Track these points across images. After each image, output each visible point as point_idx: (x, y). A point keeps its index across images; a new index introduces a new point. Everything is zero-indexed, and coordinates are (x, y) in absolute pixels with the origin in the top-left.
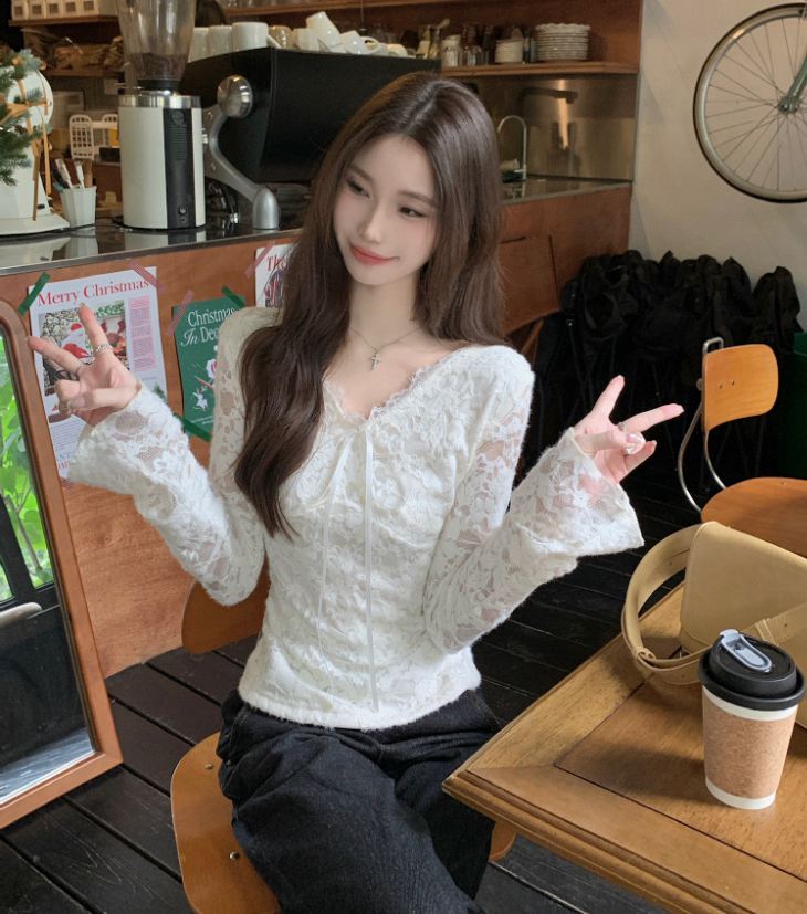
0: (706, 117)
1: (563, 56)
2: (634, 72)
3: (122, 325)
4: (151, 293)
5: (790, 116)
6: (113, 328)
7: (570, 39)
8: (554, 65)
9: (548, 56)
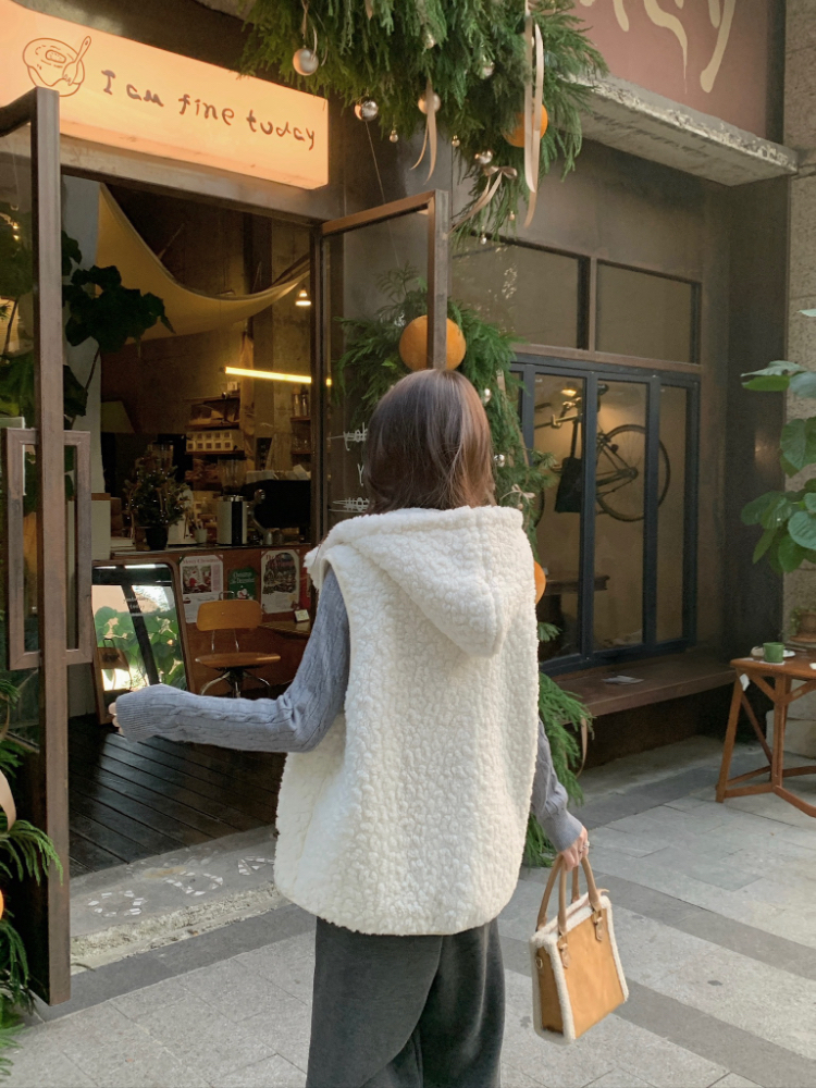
3: (210, 574)
4: (221, 563)
6: (207, 574)
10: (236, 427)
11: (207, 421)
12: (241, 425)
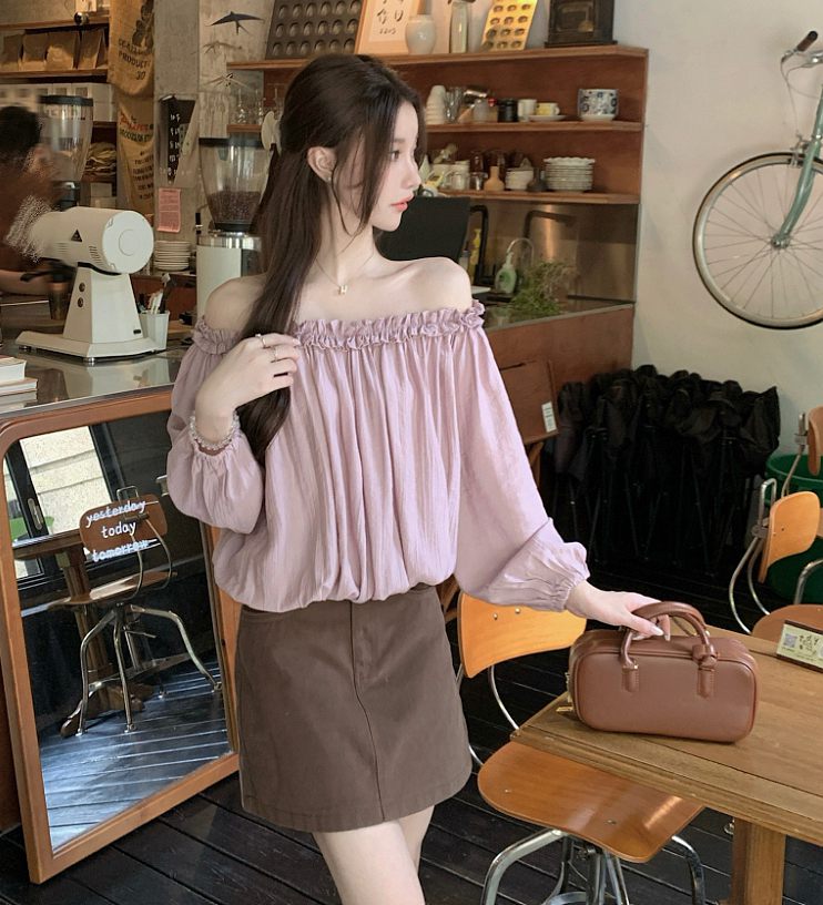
0: (705, 249)
1: (570, 187)
2: (635, 202)
5: (782, 251)
7: (577, 172)
8: (561, 194)
9: (555, 187)
10: (100, 78)
11: (38, 67)
12: (112, 77)
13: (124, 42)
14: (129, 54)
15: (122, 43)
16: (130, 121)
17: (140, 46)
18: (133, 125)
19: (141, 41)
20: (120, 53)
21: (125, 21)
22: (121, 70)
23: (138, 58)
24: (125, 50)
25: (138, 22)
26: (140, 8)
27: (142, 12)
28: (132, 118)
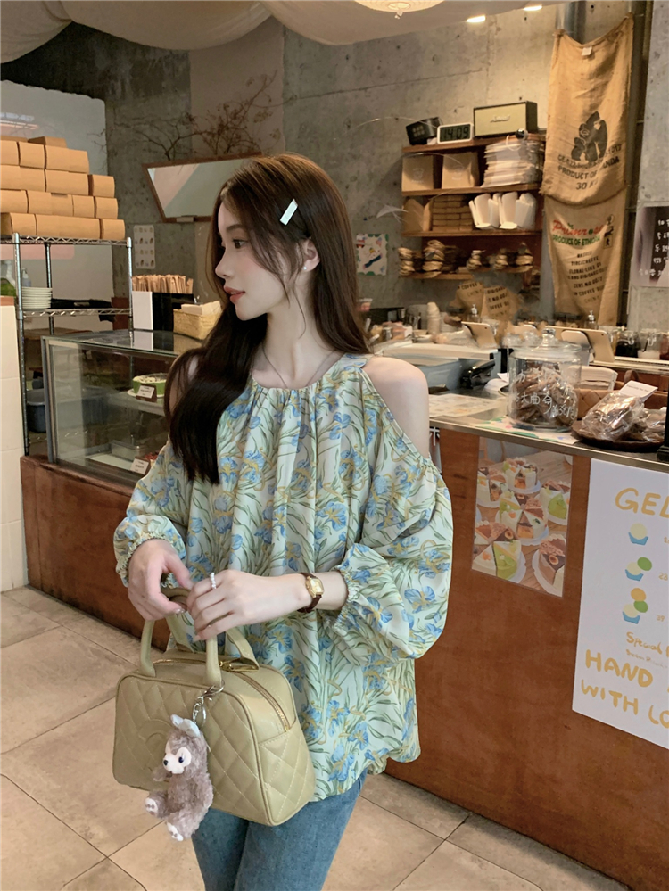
13: (563, 157)
14: (568, 168)
15: (561, 158)
16: (567, 227)
17: (579, 160)
18: (570, 230)
19: (580, 155)
20: (560, 168)
21: (564, 139)
22: (561, 182)
23: (578, 171)
24: (564, 165)
25: (576, 139)
26: (578, 127)
27: (580, 129)
28: (569, 224)
